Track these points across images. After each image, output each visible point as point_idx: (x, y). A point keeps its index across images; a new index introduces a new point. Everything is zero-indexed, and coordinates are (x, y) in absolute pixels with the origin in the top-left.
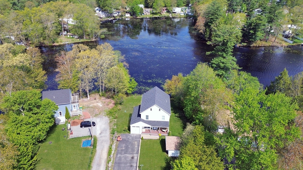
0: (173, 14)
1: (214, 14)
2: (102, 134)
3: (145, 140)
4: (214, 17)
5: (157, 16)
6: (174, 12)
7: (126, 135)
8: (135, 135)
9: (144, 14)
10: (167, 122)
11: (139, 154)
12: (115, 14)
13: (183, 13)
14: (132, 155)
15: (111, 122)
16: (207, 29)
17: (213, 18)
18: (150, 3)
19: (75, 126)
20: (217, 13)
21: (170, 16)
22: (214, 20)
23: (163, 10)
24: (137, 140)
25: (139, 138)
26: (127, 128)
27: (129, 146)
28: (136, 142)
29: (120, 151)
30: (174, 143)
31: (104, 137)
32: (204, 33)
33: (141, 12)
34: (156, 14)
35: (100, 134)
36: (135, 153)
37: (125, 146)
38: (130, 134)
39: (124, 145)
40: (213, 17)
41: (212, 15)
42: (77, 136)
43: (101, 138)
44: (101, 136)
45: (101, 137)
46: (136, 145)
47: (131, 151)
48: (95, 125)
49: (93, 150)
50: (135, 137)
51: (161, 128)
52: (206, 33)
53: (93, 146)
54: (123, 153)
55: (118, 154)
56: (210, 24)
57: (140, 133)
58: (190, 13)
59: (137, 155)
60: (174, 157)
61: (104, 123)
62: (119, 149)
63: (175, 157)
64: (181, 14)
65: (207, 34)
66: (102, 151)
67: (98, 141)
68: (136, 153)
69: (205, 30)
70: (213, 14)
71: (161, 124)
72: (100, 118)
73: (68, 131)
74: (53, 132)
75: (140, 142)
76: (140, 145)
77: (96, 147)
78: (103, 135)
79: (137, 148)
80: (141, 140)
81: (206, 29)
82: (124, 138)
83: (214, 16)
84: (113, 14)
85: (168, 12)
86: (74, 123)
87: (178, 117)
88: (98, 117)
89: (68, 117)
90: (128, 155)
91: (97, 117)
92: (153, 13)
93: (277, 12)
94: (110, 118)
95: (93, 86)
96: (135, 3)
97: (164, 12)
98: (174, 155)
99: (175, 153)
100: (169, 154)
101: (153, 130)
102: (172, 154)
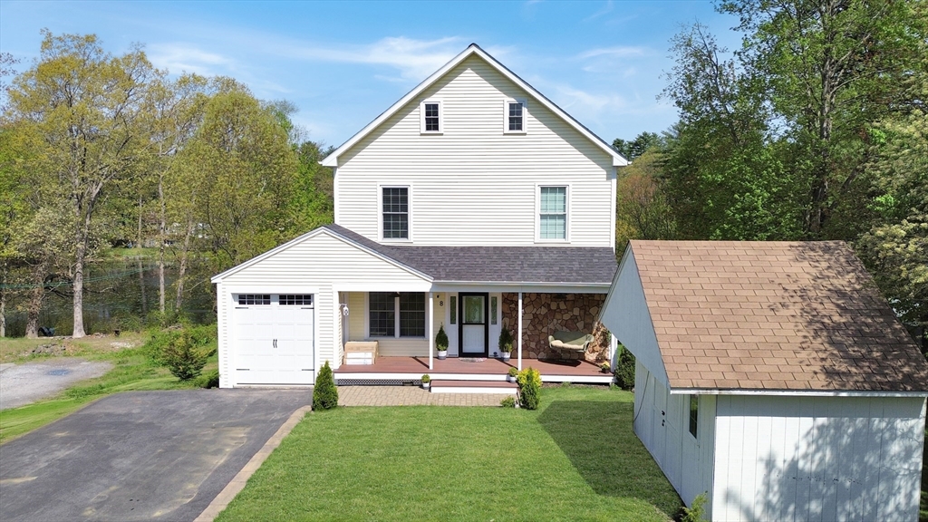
8: (257, 394)
10: (593, 250)
24: (262, 422)
25: (288, 409)
71: (534, 267)
75: (293, 422)
79: (221, 468)
80: (301, 412)
98: (815, 507)
99: (840, 465)
100: (729, 497)
101: (462, 354)
102: (774, 499)
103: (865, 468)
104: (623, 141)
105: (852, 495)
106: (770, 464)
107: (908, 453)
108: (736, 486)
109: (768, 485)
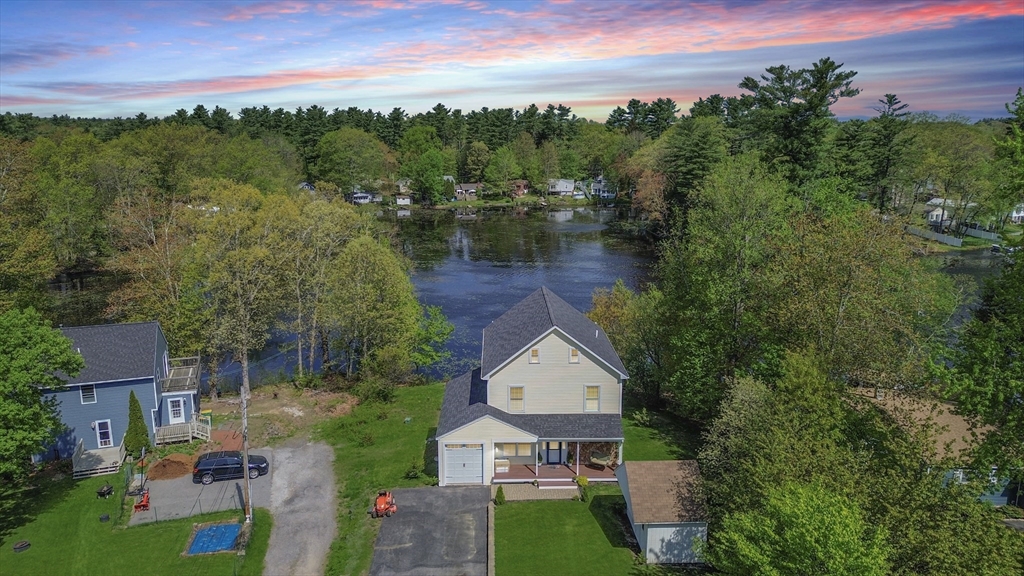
0: (552, 199)
1: (696, 157)
2: (296, 501)
3: (514, 505)
4: (695, 166)
5: (499, 205)
6: (553, 190)
7: (417, 491)
8: (459, 490)
9: (456, 198)
10: (611, 416)
11: (492, 563)
12: (361, 198)
13: (581, 193)
14: (454, 569)
15: (339, 459)
16: (676, 209)
17: (694, 169)
18: (476, 170)
19: (168, 478)
20: (704, 152)
21: (542, 201)
22: (696, 177)
23: (519, 187)
24: (474, 510)
25: (480, 501)
26: (421, 463)
27: (437, 535)
28: (469, 517)
29: (388, 557)
30: (668, 485)
31: (308, 510)
32: (666, 221)
33: (448, 193)
34: (496, 196)
35: (289, 502)
36: (469, 561)
37: (412, 536)
38: (435, 489)
39: (410, 531)
40: (691, 166)
41: (688, 160)
42: (173, 516)
43: (291, 518)
44: (292, 507)
45: (292, 512)
46: (468, 528)
47: (447, 555)
48: (266, 468)
49: (243, 567)
50: (464, 497)
51: (584, 445)
52: (671, 222)
53: (247, 546)
54: (406, 562)
55: (378, 568)
56: (684, 190)
57: (487, 482)
58: (604, 192)
59: (481, 567)
60: (674, 564)
61: (311, 461)
62: (385, 548)
63: (680, 564)
64: (577, 197)
65: (674, 225)
66: (293, 566)
67: (274, 530)
68: (475, 561)
69: (667, 212)
70: (691, 158)
71: (584, 428)
72: (290, 449)
73: (127, 498)
74: (52, 507)
75: (492, 513)
76: (492, 524)
77: (262, 553)
78: (299, 504)
79: (476, 537)
80: (491, 506)
81: (669, 209)
82: (407, 504)
83: (695, 163)
84: (356, 198)
85: (535, 192)
86: (166, 469)
87: (644, 424)
88: (285, 446)
89: (137, 443)
90: (432, 569)
91: (277, 445)
92: (486, 197)
93: (896, 140)
94: (339, 447)
95: (268, 336)
96: (428, 161)
97: (520, 193)
98: (676, 552)
99: (683, 541)
100: (651, 550)
101: (548, 463)
102: (664, 550)
103: (691, 541)
104: (639, 102)
105: (687, 549)
106: (663, 541)
107: (702, 536)
108: (653, 547)
109: (662, 546)
